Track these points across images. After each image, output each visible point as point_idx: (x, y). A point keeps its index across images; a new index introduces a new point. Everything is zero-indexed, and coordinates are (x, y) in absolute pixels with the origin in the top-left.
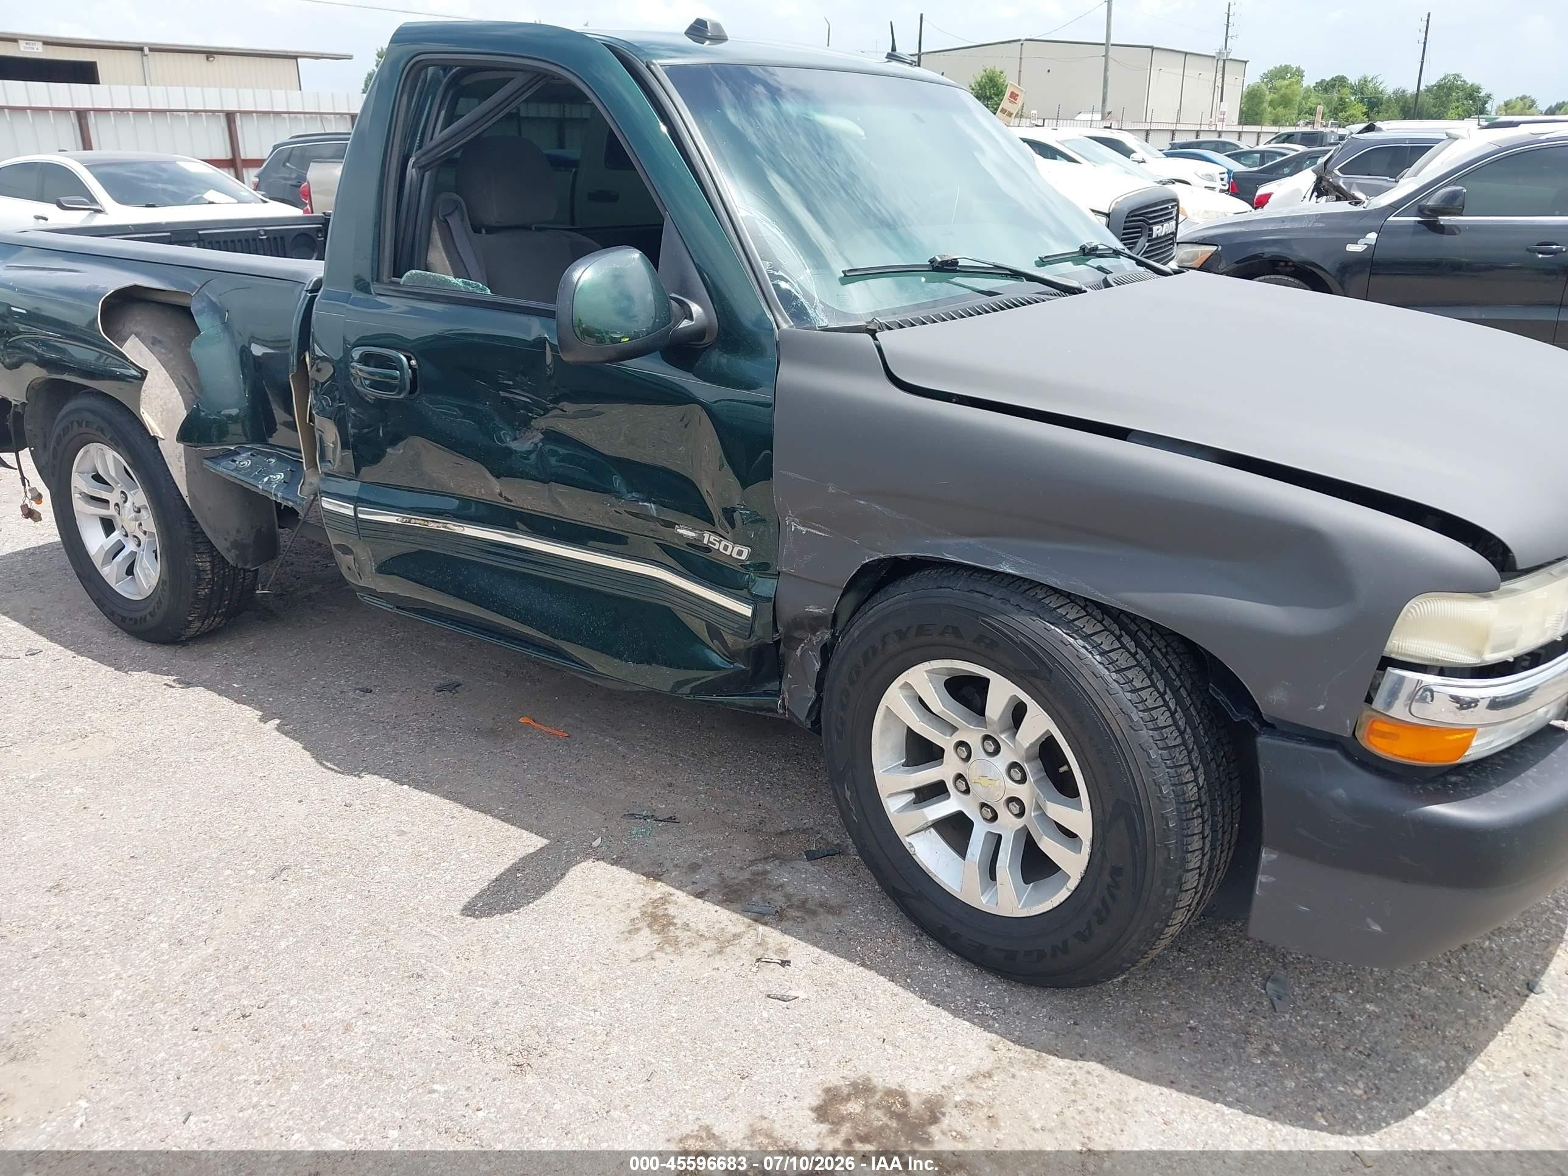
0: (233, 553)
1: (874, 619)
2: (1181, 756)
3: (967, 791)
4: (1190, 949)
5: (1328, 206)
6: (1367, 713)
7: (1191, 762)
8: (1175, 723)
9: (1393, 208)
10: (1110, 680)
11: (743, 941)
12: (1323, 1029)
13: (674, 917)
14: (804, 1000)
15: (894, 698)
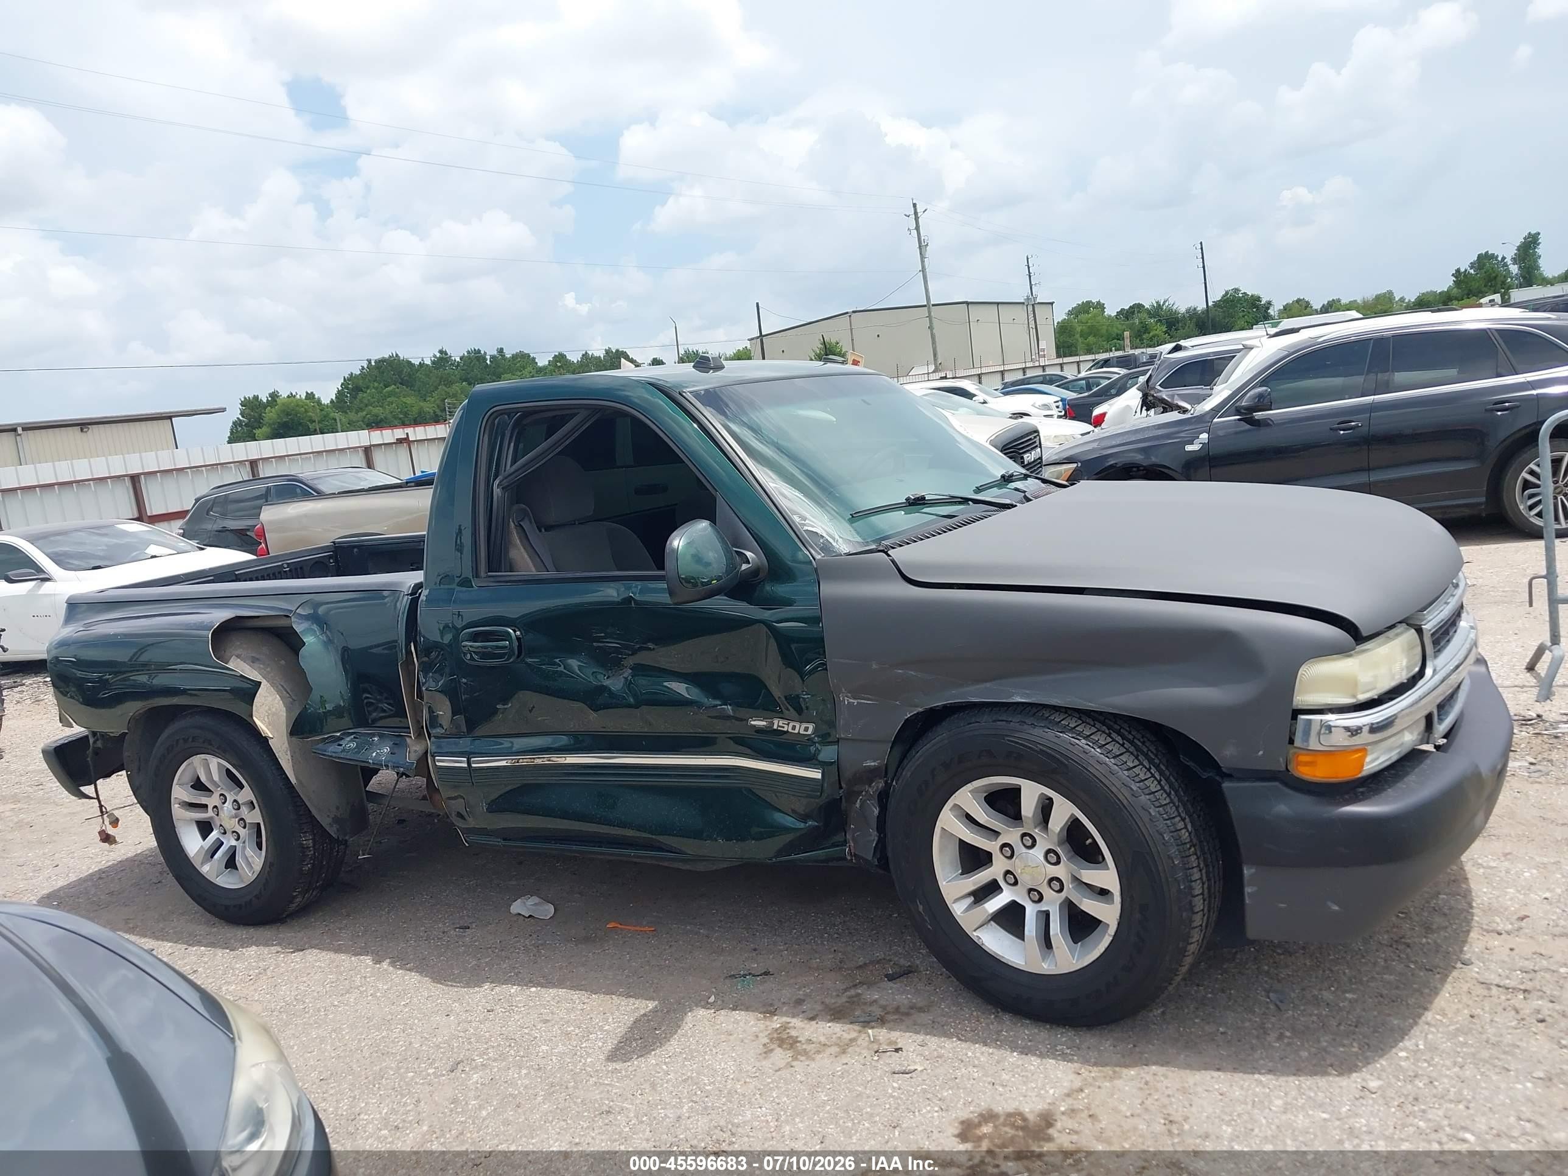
0: (335, 827)
1: (921, 760)
2: (1172, 811)
3: (1016, 883)
4: (1205, 983)
5: (1155, 418)
6: (1292, 751)
7: (1179, 815)
8: (1162, 788)
9: (1215, 411)
10: (1111, 764)
11: (859, 1042)
12: (1319, 1016)
13: (797, 1037)
14: (922, 1071)
15: (948, 821)
